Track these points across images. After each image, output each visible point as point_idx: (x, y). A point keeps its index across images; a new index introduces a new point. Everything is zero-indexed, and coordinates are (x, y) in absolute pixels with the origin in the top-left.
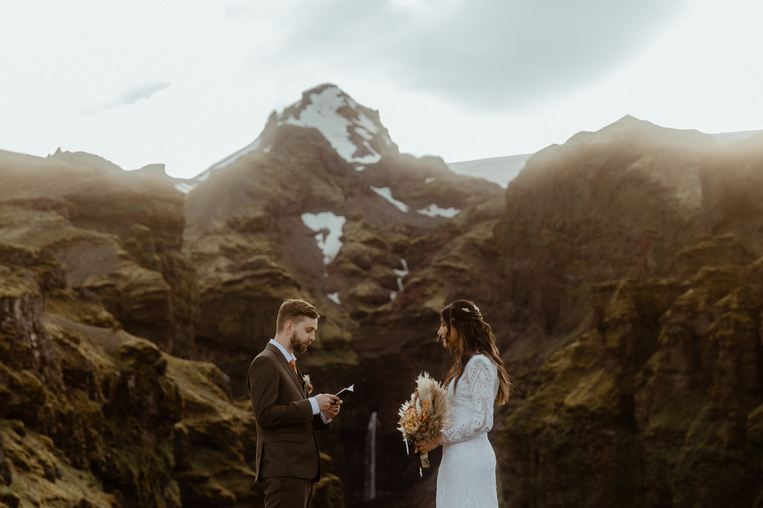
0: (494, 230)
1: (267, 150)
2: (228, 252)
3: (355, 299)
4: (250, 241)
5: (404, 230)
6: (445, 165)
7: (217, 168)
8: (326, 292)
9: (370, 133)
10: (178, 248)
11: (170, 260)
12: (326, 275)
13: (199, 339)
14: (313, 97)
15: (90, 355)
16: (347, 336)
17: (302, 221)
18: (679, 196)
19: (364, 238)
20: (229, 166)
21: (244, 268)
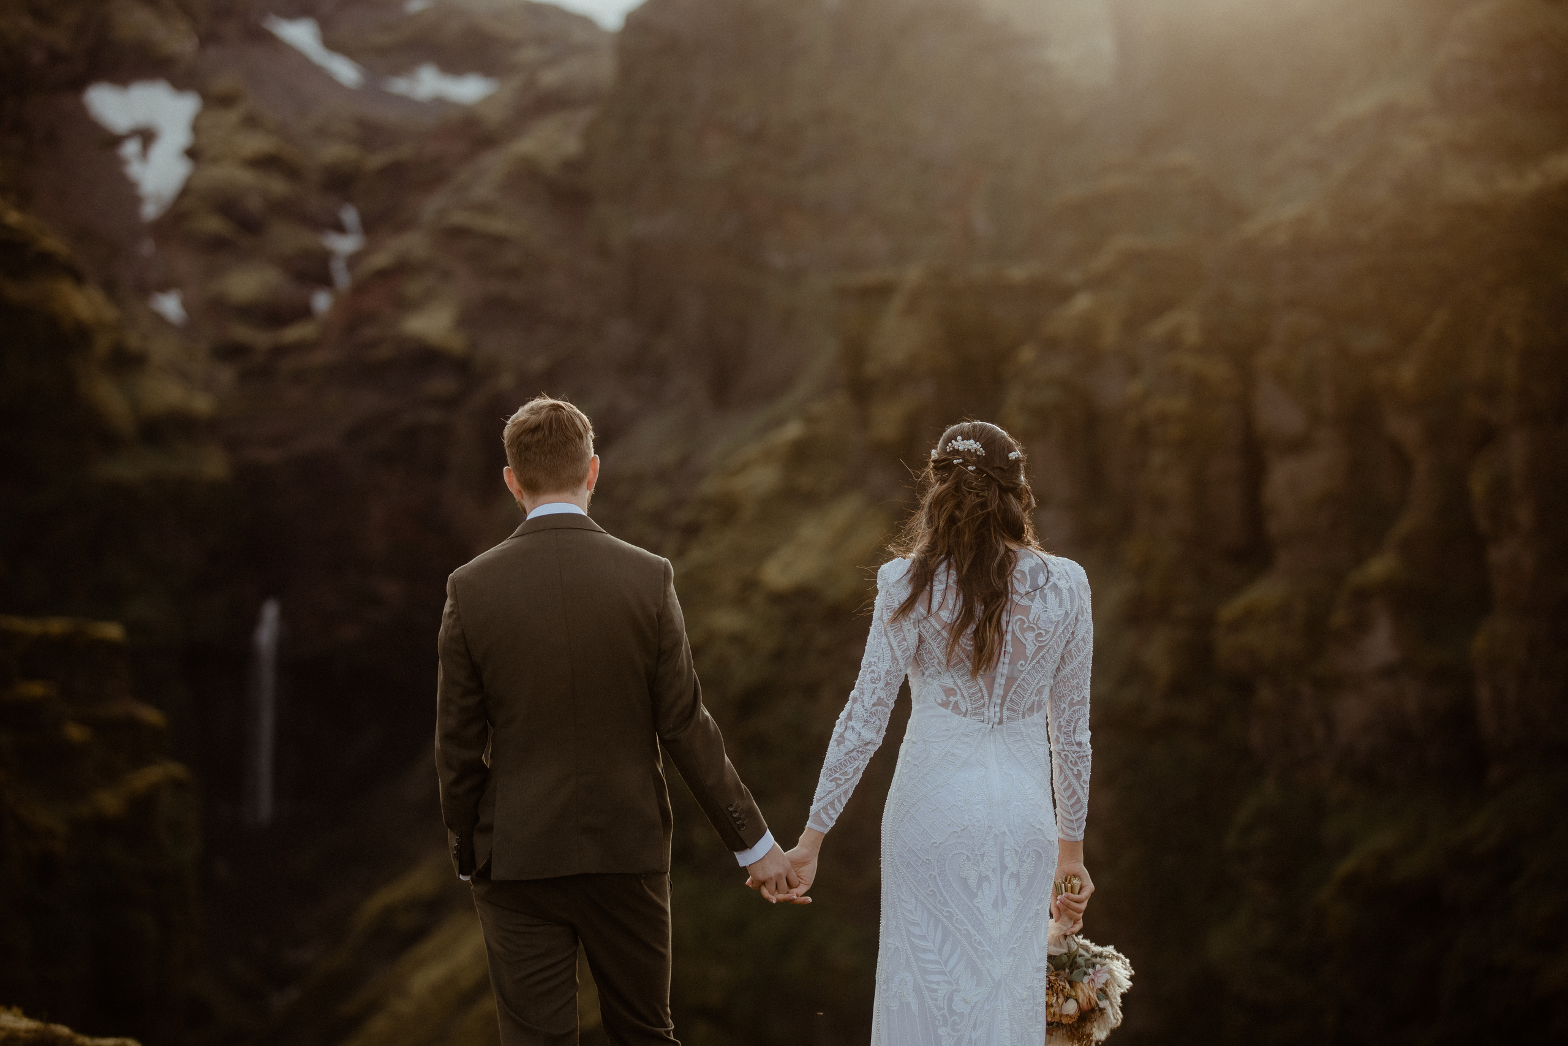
0: (584, 136)
3: (224, 308)
5: (351, 130)
8: (146, 289)
12: (147, 246)
16: (202, 404)
17: (85, 108)
19: (248, 151)
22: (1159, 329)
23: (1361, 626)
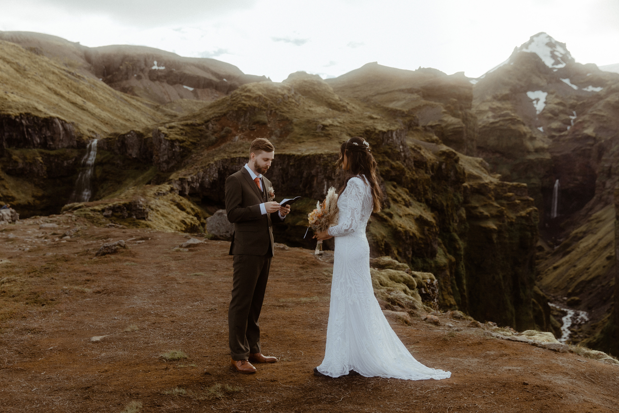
1: (512, 64)
2: (492, 110)
4: (503, 105)
5: (575, 98)
6: (597, 68)
7: (490, 72)
8: (537, 127)
9: (561, 54)
10: (470, 108)
11: (466, 114)
12: (537, 119)
13: (479, 148)
14: (535, 38)
15: (426, 155)
16: (546, 146)
17: (527, 95)
19: (556, 102)
20: (494, 71)
21: (499, 117)
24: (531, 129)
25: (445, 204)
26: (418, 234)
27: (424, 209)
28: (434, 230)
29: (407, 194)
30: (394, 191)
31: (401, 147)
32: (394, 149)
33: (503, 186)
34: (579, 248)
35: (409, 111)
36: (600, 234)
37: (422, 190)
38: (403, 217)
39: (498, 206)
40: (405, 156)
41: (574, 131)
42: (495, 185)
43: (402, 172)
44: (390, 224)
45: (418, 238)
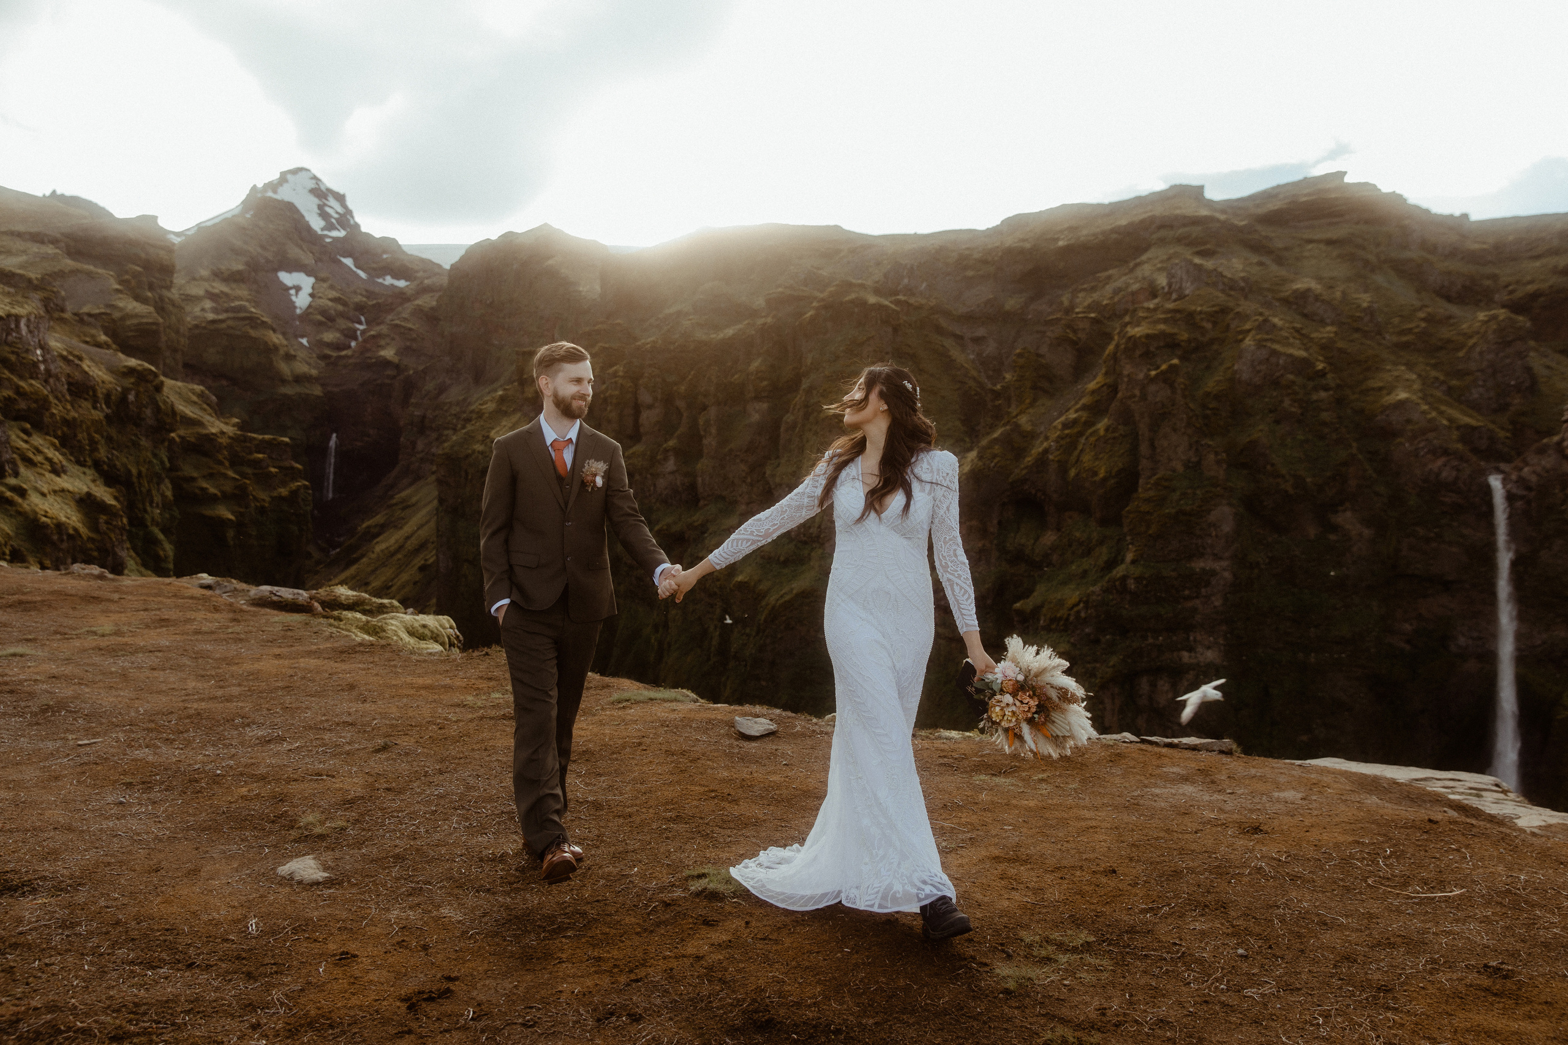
0: (437, 301)
1: (248, 216)
2: (212, 296)
3: (321, 344)
4: (232, 289)
5: (364, 293)
6: (399, 246)
7: (204, 225)
8: (296, 336)
9: (337, 213)
10: (169, 288)
11: (161, 298)
12: (297, 323)
13: (186, 365)
14: (289, 177)
15: (93, 371)
16: (314, 372)
17: (278, 278)
18: (581, 289)
19: (330, 296)
20: (214, 225)
21: (227, 311)
22: (611, 371)
23: (666, 459)
24: (286, 339)
25: (134, 471)
26: (84, 531)
27: (94, 481)
28: (120, 523)
29: (56, 449)
30: (26, 442)
31: (39, 352)
32: (24, 355)
33: (245, 441)
34: (373, 552)
35: (43, 279)
36: (407, 529)
37: (87, 442)
38: (48, 496)
39: (237, 477)
40: (47, 371)
41: (363, 350)
42: (230, 437)
43: (44, 404)
44: (20, 509)
45: (85, 538)
